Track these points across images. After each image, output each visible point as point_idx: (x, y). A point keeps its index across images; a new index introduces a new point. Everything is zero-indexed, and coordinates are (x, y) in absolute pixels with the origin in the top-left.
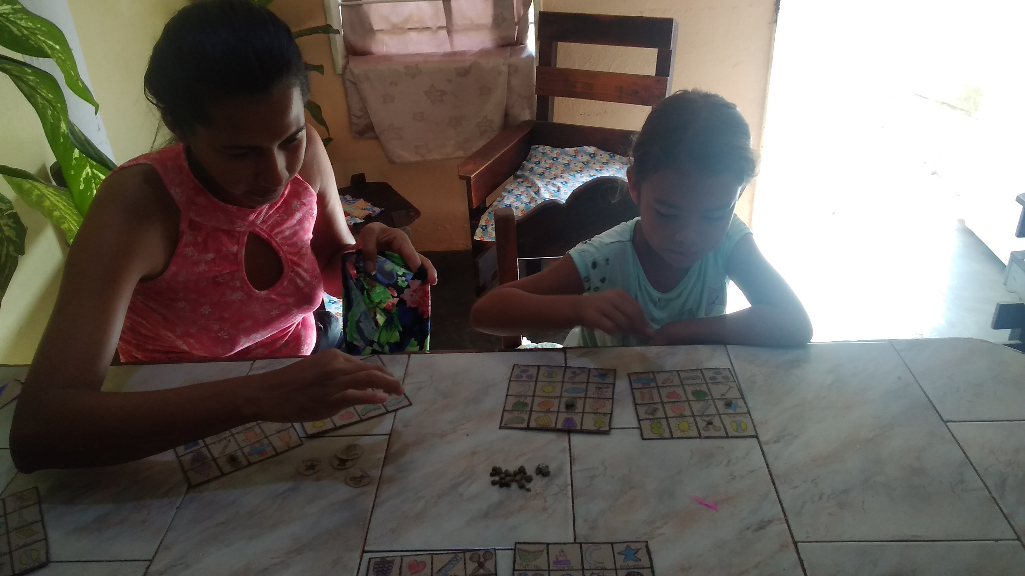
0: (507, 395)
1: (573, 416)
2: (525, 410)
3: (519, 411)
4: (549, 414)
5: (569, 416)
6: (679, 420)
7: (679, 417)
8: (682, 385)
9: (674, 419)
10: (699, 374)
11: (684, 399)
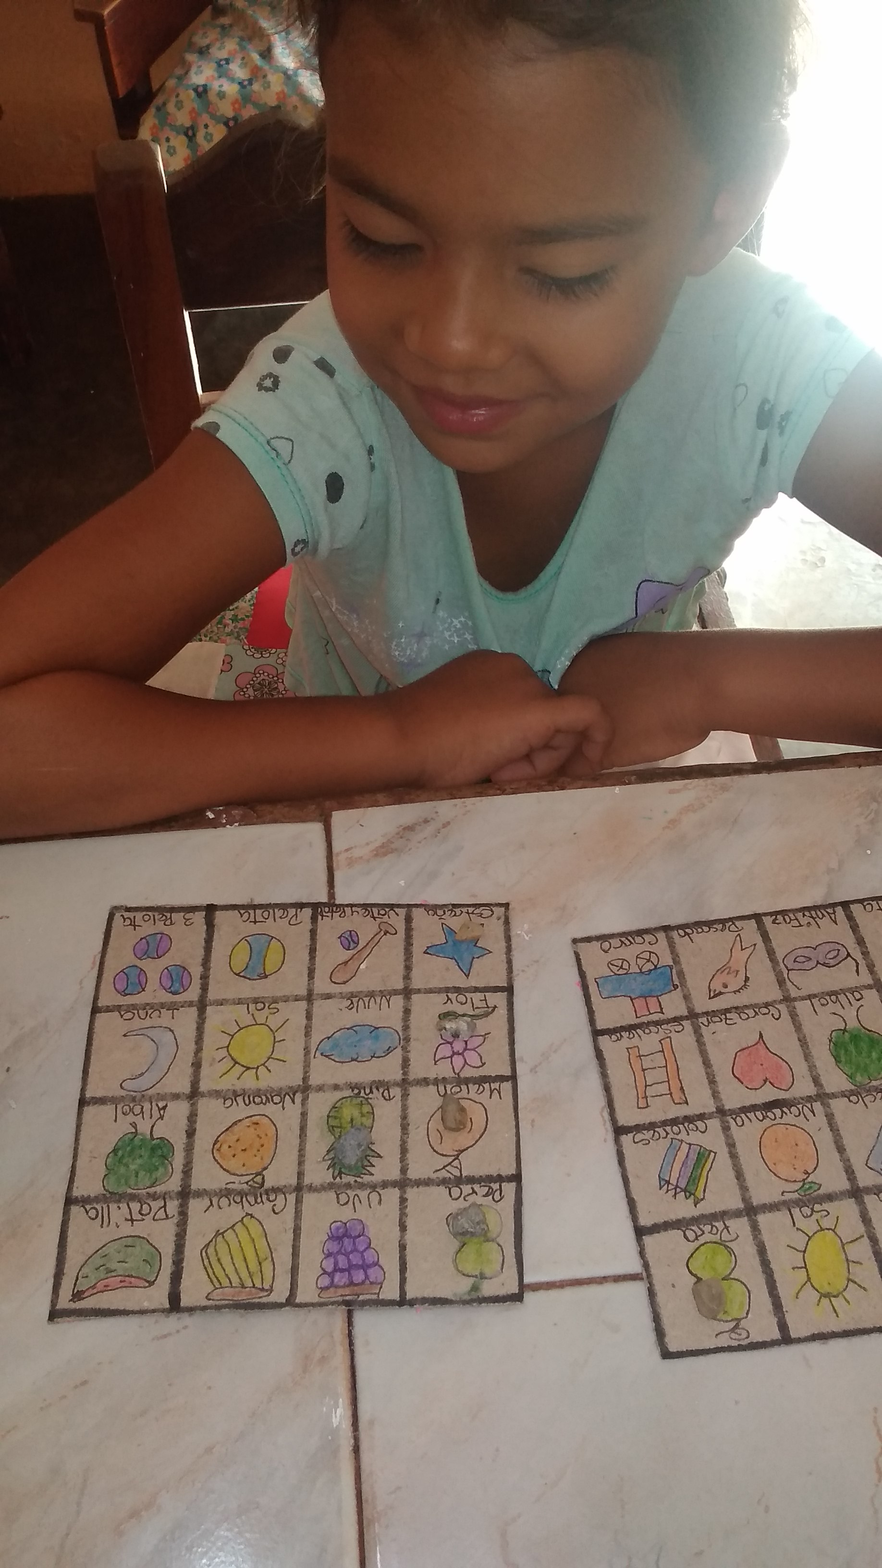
0: (83, 1102)
1: (363, 1213)
2: (159, 1189)
3: (133, 1197)
4: (262, 1210)
5: (346, 1214)
6: (801, 1223)
7: (800, 1203)
8: (787, 999)
9: (781, 1217)
10: (842, 933)
11: (804, 1088)
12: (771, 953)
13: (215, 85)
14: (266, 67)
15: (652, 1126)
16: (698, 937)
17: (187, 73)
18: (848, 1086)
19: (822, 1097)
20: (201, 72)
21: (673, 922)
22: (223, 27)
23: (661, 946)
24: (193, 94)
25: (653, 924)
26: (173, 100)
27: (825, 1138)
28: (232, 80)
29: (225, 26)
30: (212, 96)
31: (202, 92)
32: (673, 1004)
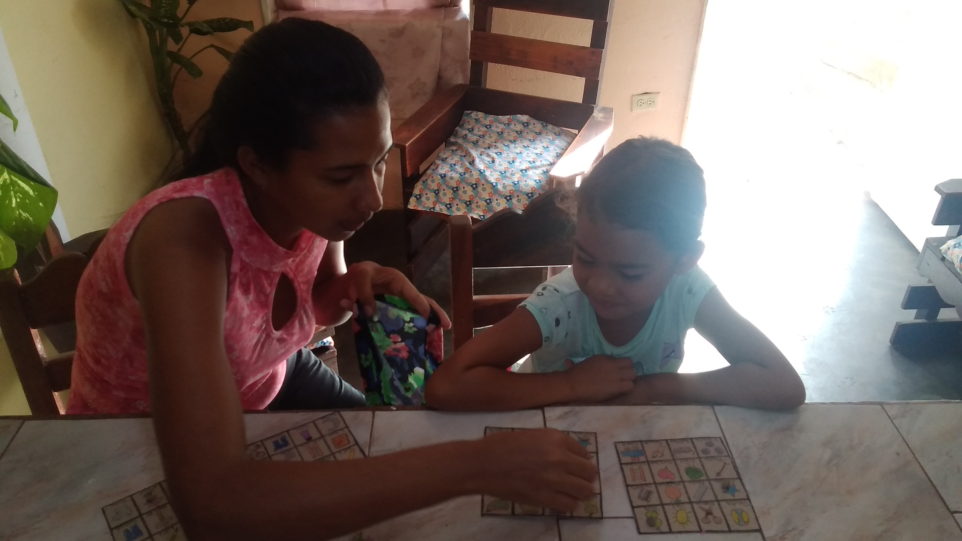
6: (676, 508)
7: (675, 504)
8: (674, 460)
9: (671, 507)
10: (690, 445)
11: (678, 479)
12: (670, 449)
13: (449, 174)
14: (471, 168)
15: (636, 485)
16: (650, 444)
17: (437, 168)
18: (689, 479)
19: (683, 482)
20: (443, 169)
21: (643, 440)
22: (453, 151)
23: (639, 445)
24: (440, 177)
25: (637, 439)
26: (431, 179)
27: (683, 491)
28: (457, 172)
29: (454, 150)
30: (447, 178)
31: (443, 177)
32: (642, 459)
